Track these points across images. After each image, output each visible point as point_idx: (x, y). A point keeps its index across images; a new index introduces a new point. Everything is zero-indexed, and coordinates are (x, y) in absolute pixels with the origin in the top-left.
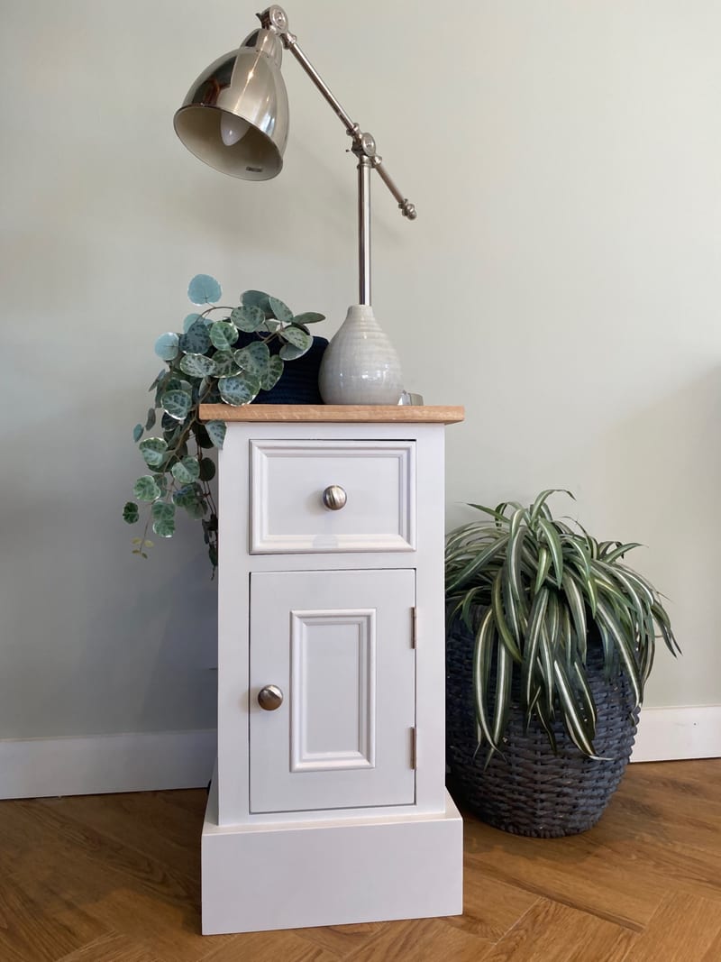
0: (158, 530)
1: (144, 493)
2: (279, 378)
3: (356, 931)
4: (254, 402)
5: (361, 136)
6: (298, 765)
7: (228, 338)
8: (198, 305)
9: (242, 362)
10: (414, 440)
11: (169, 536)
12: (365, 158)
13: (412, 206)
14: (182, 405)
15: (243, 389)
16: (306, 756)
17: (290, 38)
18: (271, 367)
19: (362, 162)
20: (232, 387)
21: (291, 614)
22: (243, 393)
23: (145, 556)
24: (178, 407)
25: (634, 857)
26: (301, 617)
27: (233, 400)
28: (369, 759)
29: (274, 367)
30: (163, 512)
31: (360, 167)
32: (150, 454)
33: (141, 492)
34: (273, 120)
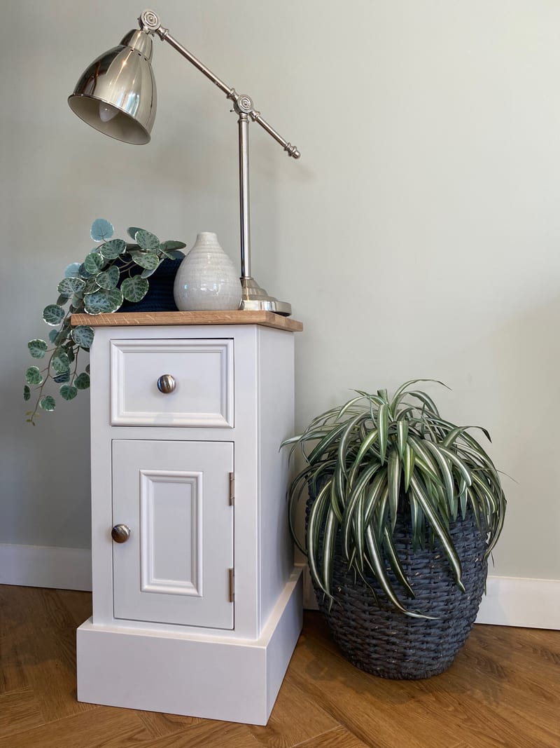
0: (43, 405)
1: (33, 380)
2: (146, 293)
3: (179, 721)
4: (119, 311)
5: (237, 98)
6: (146, 587)
7: (97, 265)
8: (98, 241)
9: (100, 282)
10: (233, 339)
11: (52, 410)
12: (244, 115)
13: (294, 147)
14: (57, 315)
15: (105, 302)
16: (153, 580)
17: (162, 31)
18: (136, 284)
19: (241, 118)
20: (95, 301)
21: (140, 472)
22: (104, 305)
23: (34, 424)
24: (55, 316)
25: (451, 709)
26: (147, 475)
27: (93, 310)
28: (197, 588)
29: (139, 284)
30: (68, 393)
31: (240, 122)
32: (36, 351)
33: (31, 378)
34: (138, 96)
